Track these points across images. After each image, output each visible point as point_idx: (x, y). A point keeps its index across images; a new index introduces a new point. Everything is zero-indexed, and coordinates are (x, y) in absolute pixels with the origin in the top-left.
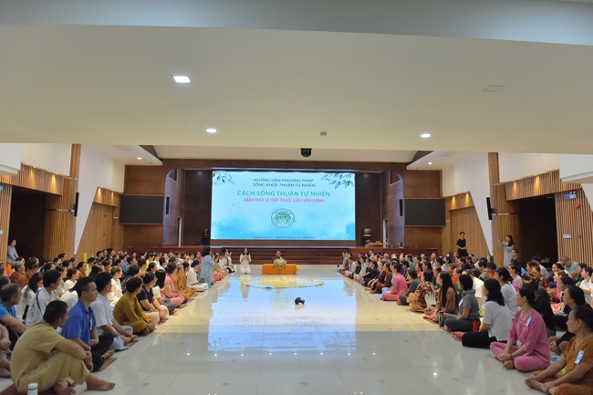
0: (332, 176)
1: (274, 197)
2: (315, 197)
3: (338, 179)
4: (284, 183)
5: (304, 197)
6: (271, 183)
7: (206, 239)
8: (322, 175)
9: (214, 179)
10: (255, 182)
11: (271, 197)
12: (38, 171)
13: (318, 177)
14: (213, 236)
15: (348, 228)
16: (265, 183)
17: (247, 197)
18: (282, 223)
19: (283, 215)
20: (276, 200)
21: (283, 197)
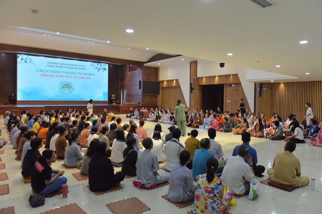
0: (96, 65)
1: (61, 75)
2: (86, 76)
3: (99, 66)
4: (67, 66)
5: (80, 76)
6: (59, 65)
7: (13, 100)
8: (90, 63)
9: (19, 60)
10: (49, 64)
11: (59, 74)
13: (88, 64)
14: (19, 98)
15: (104, 94)
16: (56, 65)
17: (43, 73)
18: (66, 91)
19: (67, 86)
20: (63, 76)
21: (67, 75)
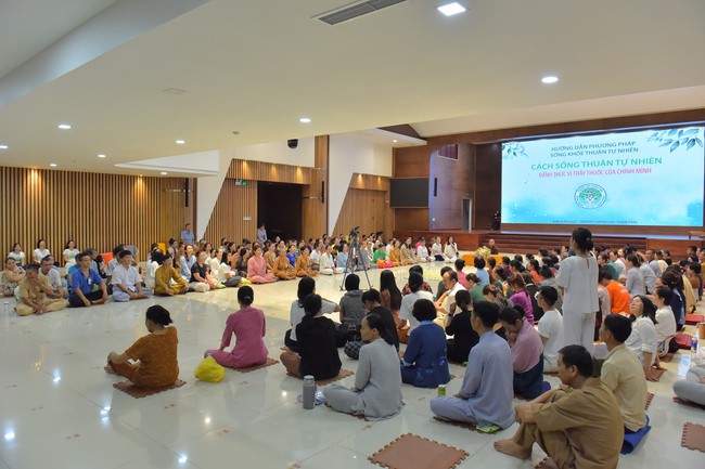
0: (665, 134)
1: (578, 170)
2: (639, 166)
3: (675, 137)
4: (592, 149)
5: (621, 167)
6: (574, 151)
7: (497, 224)
8: (650, 133)
9: (504, 152)
10: (554, 152)
11: (574, 169)
12: (280, 167)
13: (643, 138)
14: (504, 220)
15: (691, 210)
16: (567, 152)
17: (542, 171)
18: (590, 203)
19: (592, 193)
20: (582, 173)
21: (591, 168)
